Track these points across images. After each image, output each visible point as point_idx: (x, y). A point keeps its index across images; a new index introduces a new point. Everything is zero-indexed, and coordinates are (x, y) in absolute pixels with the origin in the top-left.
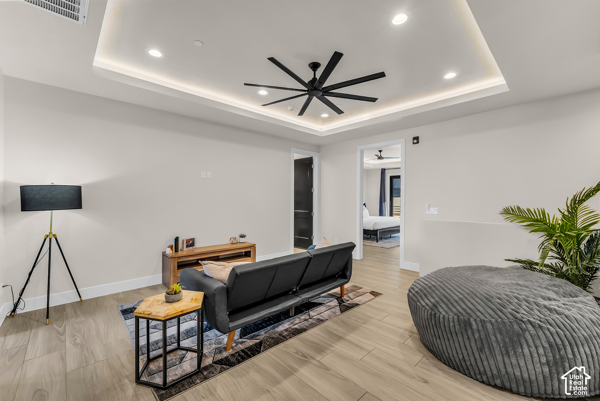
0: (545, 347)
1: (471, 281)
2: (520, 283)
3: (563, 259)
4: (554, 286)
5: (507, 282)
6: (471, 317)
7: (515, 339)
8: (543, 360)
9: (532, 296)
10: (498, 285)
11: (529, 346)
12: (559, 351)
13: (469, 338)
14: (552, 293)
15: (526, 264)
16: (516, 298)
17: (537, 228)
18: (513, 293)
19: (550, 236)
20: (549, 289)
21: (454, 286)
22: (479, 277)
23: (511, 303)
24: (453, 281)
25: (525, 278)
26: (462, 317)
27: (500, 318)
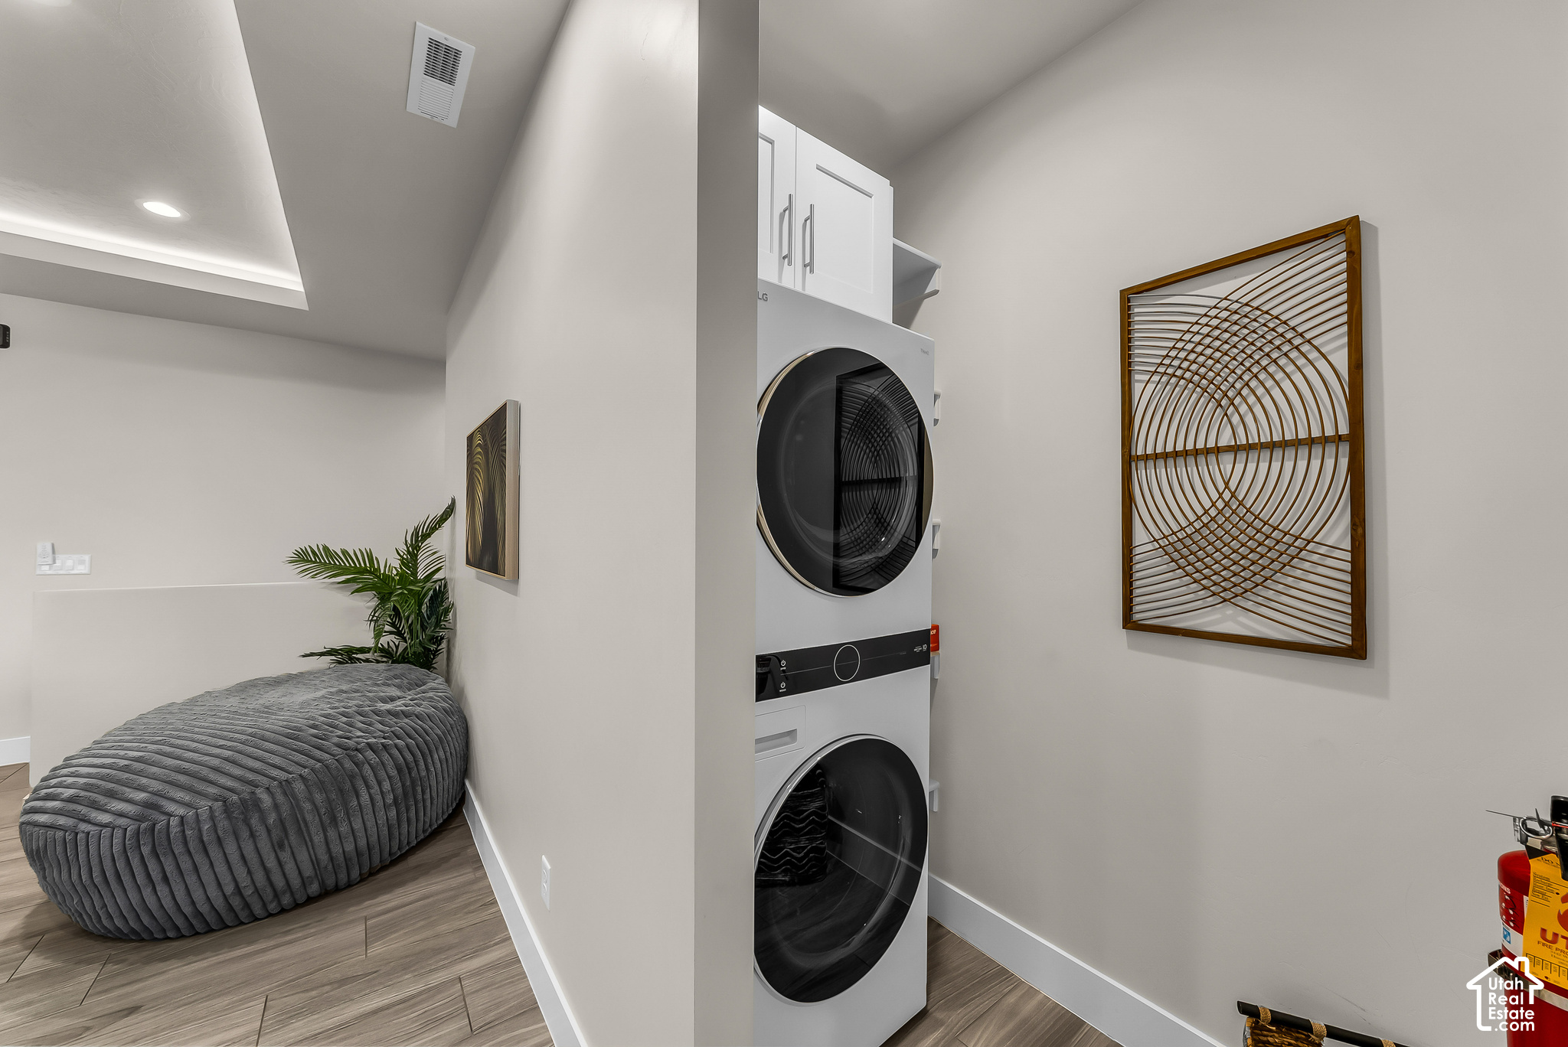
0: (392, 777)
1: (245, 715)
2: (344, 687)
3: (399, 633)
4: (395, 677)
5: (319, 694)
6: (257, 786)
7: (348, 786)
8: (390, 799)
9: (367, 703)
10: (304, 704)
11: (368, 787)
12: (410, 773)
13: (252, 835)
14: (394, 689)
15: (342, 655)
16: (344, 714)
17: (361, 585)
18: (336, 708)
19: (384, 599)
20: (389, 685)
21: (204, 738)
22: (261, 701)
23: (336, 727)
24: (197, 729)
25: (349, 679)
26: (235, 798)
27: (319, 761)
